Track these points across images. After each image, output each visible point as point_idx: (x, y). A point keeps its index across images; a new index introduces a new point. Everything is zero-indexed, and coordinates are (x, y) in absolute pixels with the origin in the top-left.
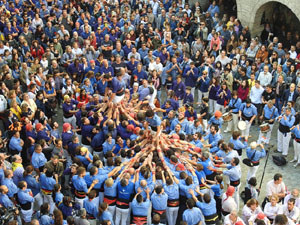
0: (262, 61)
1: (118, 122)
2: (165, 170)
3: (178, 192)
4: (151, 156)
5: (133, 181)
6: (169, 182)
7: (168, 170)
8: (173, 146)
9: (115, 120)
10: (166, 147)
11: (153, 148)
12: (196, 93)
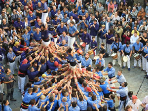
0: (141, 19)
1: (48, 59)
2: (79, 91)
3: (86, 105)
4: (69, 83)
5: (57, 99)
6: (81, 99)
7: (80, 91)
8: (84, 75)
9: (46, 57)
10: (79, 76)
11: (71, 77)
12: (98, 40)
